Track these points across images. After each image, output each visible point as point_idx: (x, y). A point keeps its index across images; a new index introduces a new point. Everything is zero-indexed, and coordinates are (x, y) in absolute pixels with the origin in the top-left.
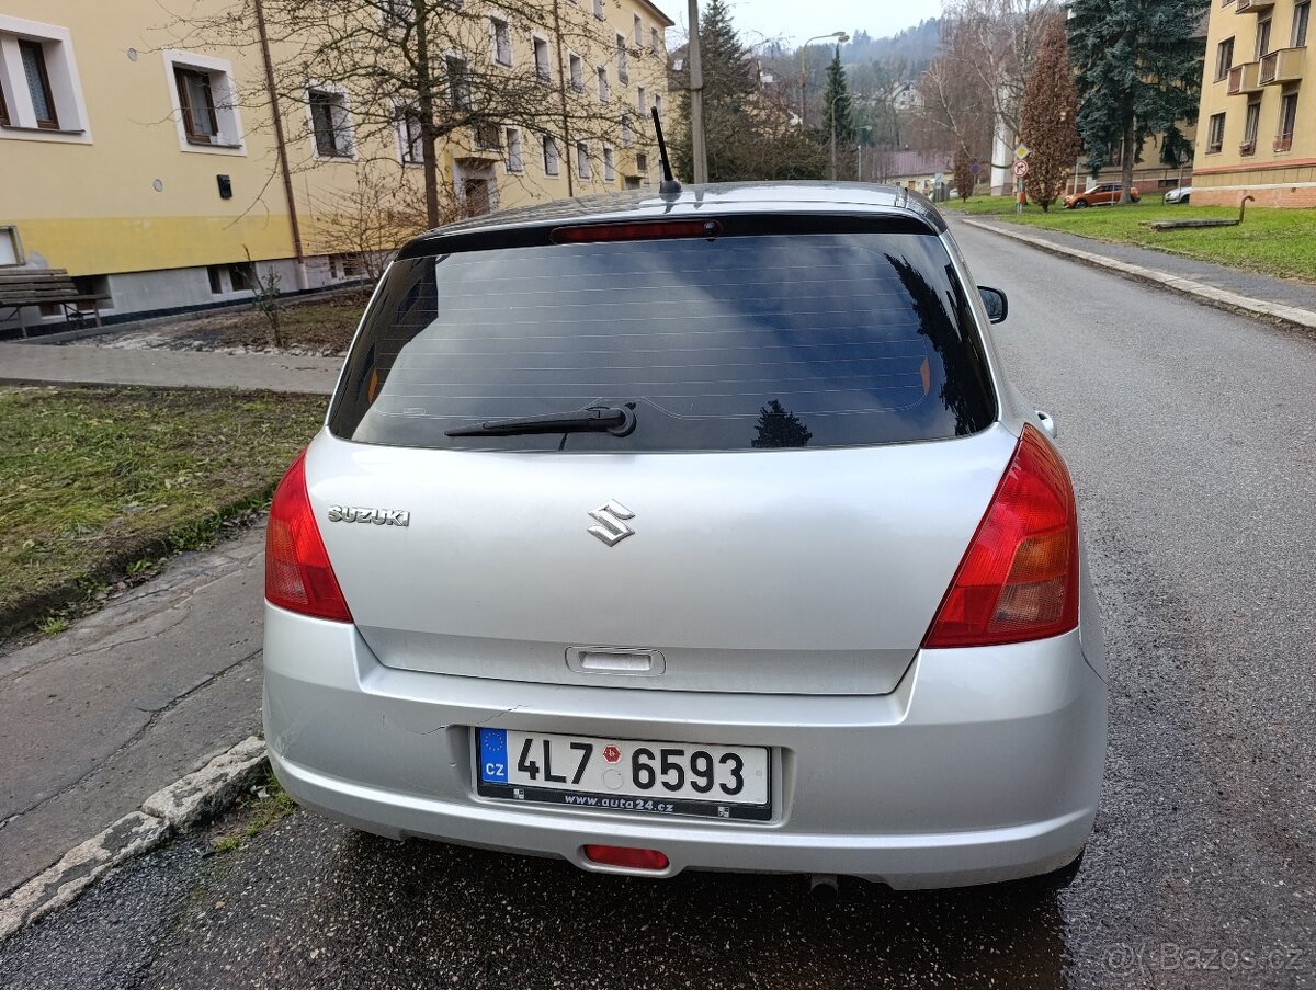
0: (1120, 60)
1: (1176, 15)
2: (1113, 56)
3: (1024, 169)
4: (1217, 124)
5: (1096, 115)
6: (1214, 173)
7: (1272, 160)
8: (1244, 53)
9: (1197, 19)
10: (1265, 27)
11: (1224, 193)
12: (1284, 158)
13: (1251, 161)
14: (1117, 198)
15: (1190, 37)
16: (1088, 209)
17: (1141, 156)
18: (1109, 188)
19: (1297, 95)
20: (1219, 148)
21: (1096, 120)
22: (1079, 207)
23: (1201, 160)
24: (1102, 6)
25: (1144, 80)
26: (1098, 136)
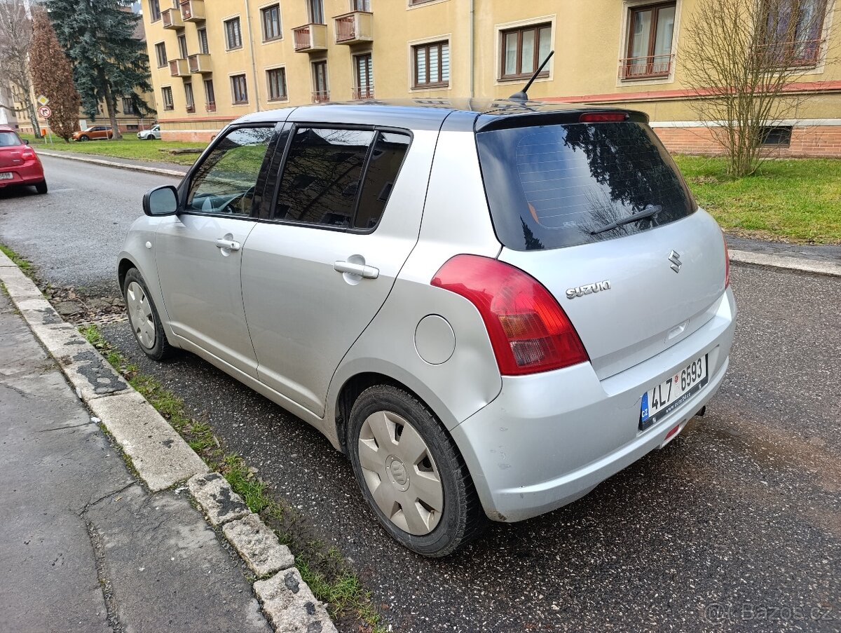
0: (91, 46)
1: (119, 23)
2: (86, 42)
3: (48, 112)
4: (167, 93)
5: (84, 80)
6: (173, 122)
7: (207, 116)
8: (173, 52)
9: (133, 27)
10: (182, 39)
11: (182, 134)
12: (212, 115)
13: (195, 116)
14: (111, 136)
15: (131, 38)
16: (90, 142)
17: (117, 109)
18: (102, 128)
19: (211, 81)
20: (172, 108)
21: (84, 83)
22: (84, 140)
23: (162, 114)
24: (69, 8)
25: (109, 61)
26: (88, 94)
